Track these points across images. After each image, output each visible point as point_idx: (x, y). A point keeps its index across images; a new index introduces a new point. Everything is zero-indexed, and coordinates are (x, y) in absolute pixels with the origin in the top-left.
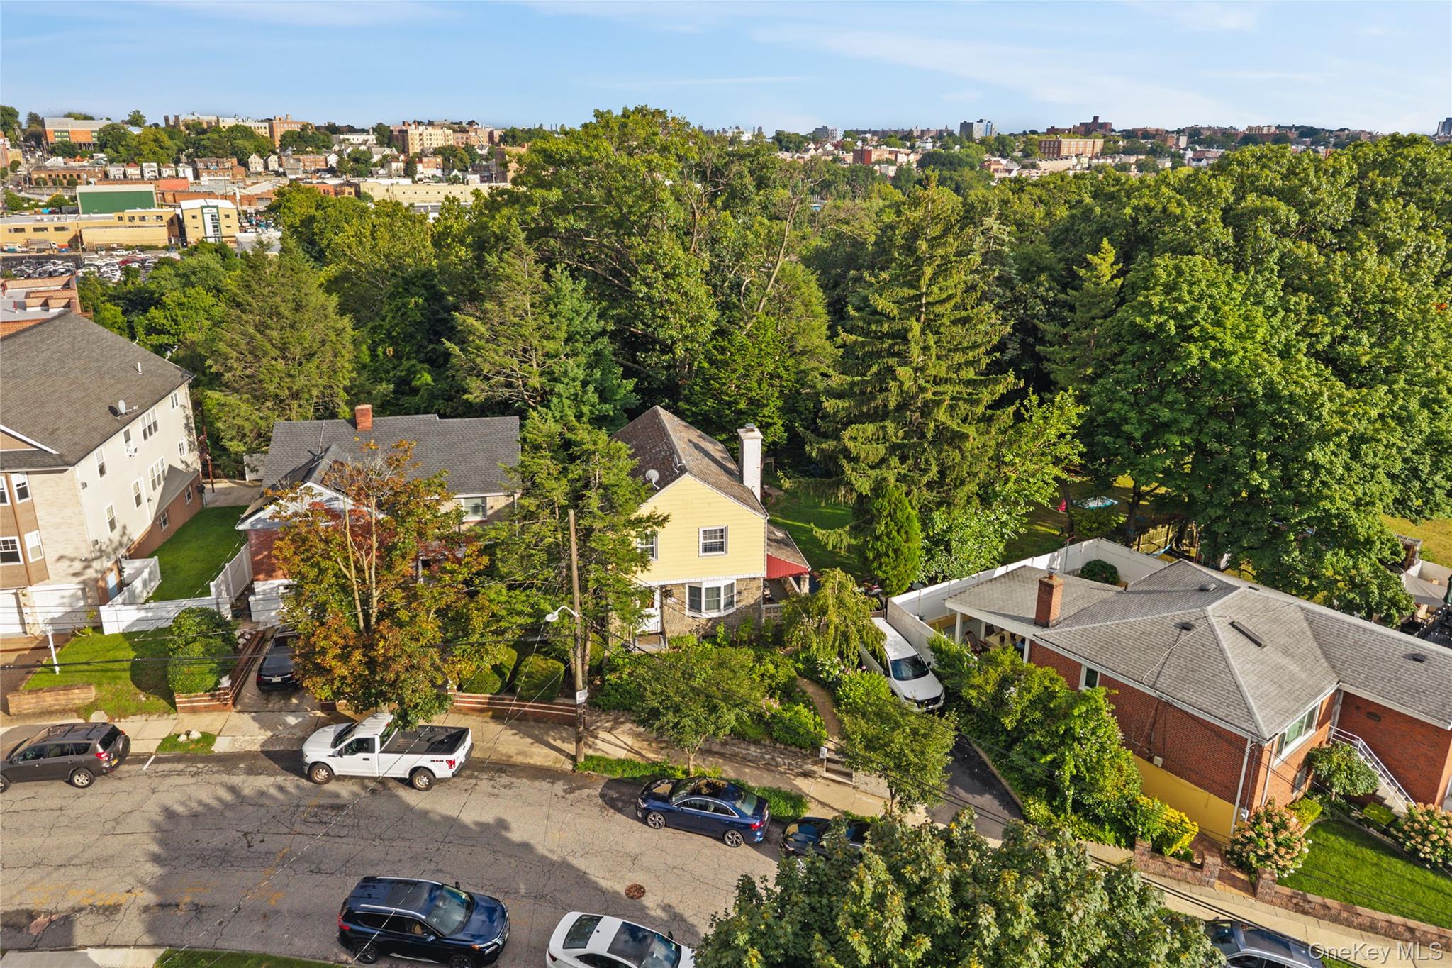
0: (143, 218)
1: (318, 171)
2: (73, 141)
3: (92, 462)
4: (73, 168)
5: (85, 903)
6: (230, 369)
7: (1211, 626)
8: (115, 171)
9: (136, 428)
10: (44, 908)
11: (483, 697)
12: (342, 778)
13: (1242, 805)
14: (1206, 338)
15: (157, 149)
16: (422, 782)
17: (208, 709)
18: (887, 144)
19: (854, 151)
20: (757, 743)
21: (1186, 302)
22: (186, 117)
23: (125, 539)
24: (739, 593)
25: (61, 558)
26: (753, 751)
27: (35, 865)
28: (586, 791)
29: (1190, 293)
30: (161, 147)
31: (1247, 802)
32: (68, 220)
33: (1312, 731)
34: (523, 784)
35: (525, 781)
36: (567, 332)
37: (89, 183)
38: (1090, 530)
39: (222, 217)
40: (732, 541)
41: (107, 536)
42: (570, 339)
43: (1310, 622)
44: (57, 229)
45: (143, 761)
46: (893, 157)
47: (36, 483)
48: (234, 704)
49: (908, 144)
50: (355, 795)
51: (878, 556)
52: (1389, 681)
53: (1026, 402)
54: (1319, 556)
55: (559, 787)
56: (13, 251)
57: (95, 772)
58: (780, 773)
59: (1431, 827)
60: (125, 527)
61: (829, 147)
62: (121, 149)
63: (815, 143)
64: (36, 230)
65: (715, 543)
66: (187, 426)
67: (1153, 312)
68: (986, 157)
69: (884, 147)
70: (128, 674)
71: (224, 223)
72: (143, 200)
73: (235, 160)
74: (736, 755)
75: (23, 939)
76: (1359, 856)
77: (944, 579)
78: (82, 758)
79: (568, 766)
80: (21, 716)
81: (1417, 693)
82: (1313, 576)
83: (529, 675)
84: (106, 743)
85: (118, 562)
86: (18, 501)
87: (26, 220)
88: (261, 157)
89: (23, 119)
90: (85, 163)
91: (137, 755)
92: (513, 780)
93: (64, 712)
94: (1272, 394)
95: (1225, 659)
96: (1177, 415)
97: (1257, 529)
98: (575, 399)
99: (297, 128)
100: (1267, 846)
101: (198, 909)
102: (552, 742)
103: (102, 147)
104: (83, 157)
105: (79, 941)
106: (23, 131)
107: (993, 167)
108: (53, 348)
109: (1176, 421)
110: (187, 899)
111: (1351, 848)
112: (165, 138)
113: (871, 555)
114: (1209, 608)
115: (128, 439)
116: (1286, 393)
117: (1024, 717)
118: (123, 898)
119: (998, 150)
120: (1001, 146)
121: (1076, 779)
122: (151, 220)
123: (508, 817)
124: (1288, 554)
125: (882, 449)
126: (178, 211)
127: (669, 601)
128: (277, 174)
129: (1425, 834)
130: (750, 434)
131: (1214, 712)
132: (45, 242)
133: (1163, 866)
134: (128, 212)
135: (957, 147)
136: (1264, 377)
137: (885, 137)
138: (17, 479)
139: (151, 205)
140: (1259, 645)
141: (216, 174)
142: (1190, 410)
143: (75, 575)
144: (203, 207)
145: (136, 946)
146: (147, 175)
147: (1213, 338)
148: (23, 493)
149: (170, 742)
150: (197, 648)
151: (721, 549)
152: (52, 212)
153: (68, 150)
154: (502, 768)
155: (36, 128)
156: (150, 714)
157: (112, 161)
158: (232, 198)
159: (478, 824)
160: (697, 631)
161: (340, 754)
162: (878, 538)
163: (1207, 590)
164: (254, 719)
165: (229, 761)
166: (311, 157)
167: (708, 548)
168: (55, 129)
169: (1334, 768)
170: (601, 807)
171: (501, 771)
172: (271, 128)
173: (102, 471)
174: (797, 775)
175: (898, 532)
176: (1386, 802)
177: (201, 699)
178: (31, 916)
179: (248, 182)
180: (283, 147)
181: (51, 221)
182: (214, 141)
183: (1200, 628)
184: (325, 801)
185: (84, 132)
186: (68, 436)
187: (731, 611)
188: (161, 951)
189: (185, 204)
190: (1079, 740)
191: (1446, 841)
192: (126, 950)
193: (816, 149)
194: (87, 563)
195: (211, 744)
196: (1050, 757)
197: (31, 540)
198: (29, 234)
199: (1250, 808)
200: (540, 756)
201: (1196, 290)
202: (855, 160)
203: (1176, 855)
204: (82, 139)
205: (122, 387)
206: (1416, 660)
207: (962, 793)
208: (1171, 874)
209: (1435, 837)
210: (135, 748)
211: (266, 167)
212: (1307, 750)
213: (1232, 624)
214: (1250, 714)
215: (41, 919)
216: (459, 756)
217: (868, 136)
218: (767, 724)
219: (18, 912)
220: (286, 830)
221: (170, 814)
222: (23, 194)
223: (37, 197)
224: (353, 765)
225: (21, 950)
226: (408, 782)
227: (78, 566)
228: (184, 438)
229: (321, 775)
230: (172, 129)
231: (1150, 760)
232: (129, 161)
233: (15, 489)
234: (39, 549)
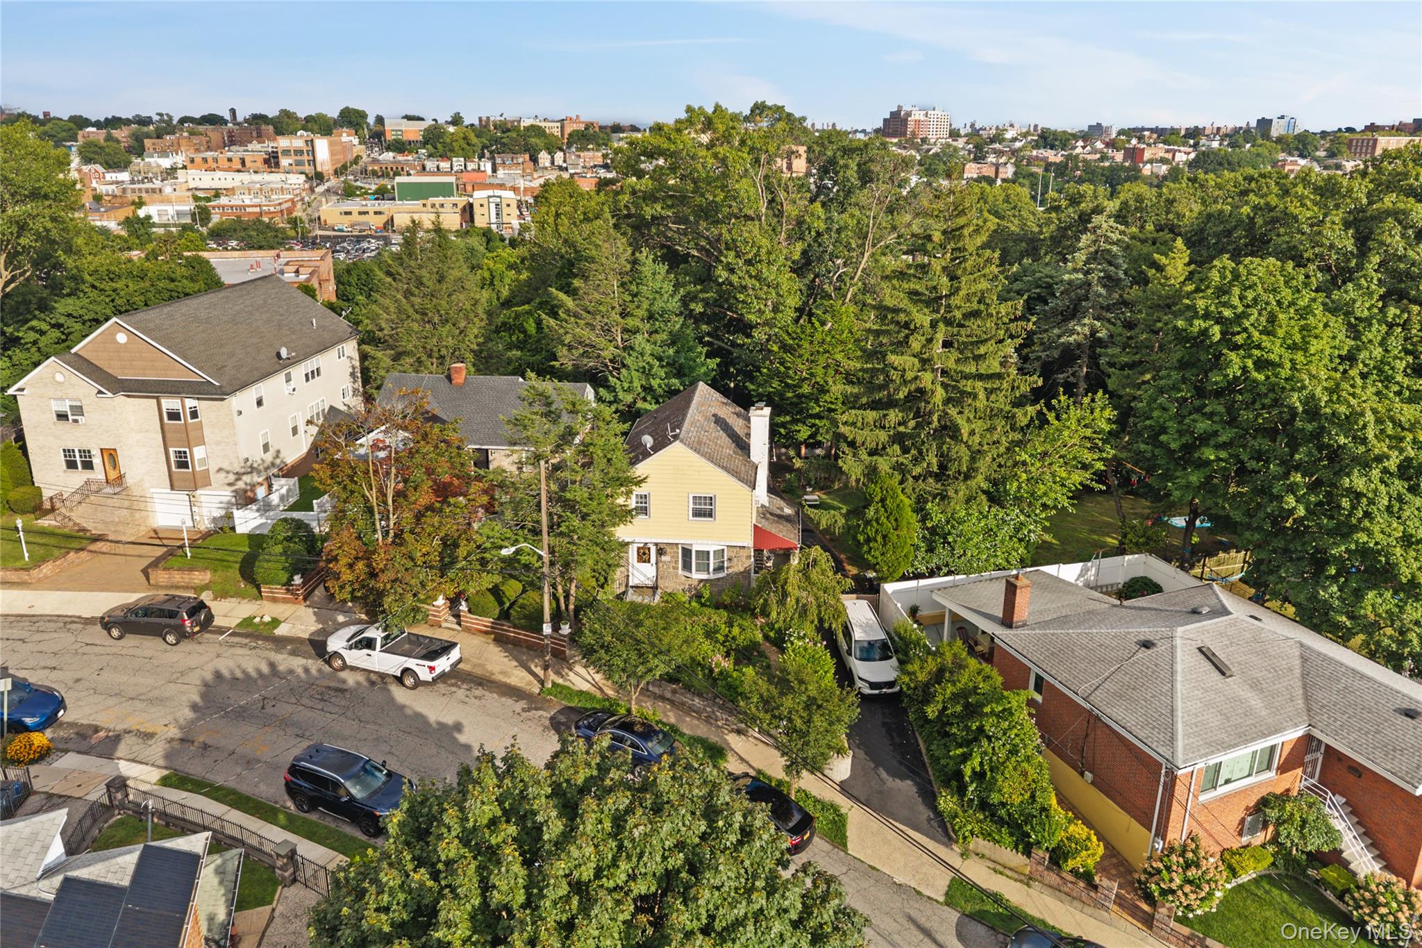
0: (442, 206)
1: (595, 166)
2: (405, 138)
3: (251, 394)
4: (399, 162)
5: (134, 728)
6: (381, 330)
7: (1173, 647)
8: (430, 165)
9: (298, 372)
10: (106, 726)
11: (488, 621)
12: (353, 669)
13: (1156, 835)
14: (1249, 345)
15: (465, 146)
16: (409, 681)
17: (285, 601)
18: (1165, 142)
19: (1125, 149)
20: (700, 695)
21: (1235, 307)
22: (495, 117)
23: (278, 461)
24: (730, 559)
25: (220, 470)
26: (697, 702)
27: (116, 694)
28: (541, 713)
29: (1241, 298)
30: (468, 144)
31: (1161, 833)
32: (385, 206)
33: (1272, 774)
34: (492, 699)
35: (495, 695)
36: (648, 310)
37: (409, 174)
38: (1137, 544)
39: (504, 206)
40: (719, 508)
41: (257, 456)
42: (651, 317)
43: (1304, 659)
44: (376, 213)
45: (222, 633)
46: (1169, 156)
47: (203, 406)
48: (305, 599)
49: (1192, 142)
50: (358, 683)
51: (868, 540)
52: (1367, 733)
53: (1054, 402)
54: (1359, 595)
55: (523, 704)
56: (341, 230)
57: (182, 635)
58: (718, 726)
59: (1382, 899)
60: (278, 452)
61: (1099, 145)
62: (439, 146)
63: (1085, 140)
64: (360, 213)
65: (704, 509)
66: (353, 374)
67: (1196, 316)
68: (1281, 156)
69: (1161, 145)
70: (238, 566)
71: (505, 210)
72: (445, 190)
73: (527, 156)
74: (683, 704)
75: (84, 745)
76: (1298, 916)
77: (949, 573)
78: (172, 622)
79: (536, 689)
80: (157, 587)
81: (1392, 750)
82: (1352, 617)
83: (522, 607)
84: (193, 612)
85: (268, 479)
86: (190, 421)
87: (354, 205)
88: (550, 153)
89: (371, 120)
90: (410, 158)
91: (220, 628)
92: (486, 693)
93: (186, 588)
94: (1312, 411)
95: (1172, 682)
96: (1218, 427)
97: (1299, 559)
98: (643, 372)
99: (582, 127)
100: (1171, 880)
101: (205, 747)
102: (533, 667)
103: (425, 143)
104: (410, 152)
105: (119, 754)
106: (370, 130)
107: (1287, 168)
108: (247, 302)
109: (1216, 433)
110: (201, 739)
111: (1293, 906)
112: (472, 136)
113: (861, 538)
114: (1180, 630)
115: (288, 380)
116: (1328, 410)
117: (945, 708)
118: (159, 729)
119: (1297, 149)
120: (1302, 144)
121: (979, 776)
122: (448, 207)
123: (465, 722)
124: (1325, 589)
125: (883, 436)
126: (471, 200)
127: (664, 558)
128: (561, 168)
129: (1375, 904)
130: (759, 412)
131: (1136, 731)
132: (367, 223)
133: (1058, 879)
134: (432, 200)
135: (1248, 146)
136: (1305, 393)
137: (1165, 135)
138: (190, 403)
139: (450, 194)
140: (1223, 674)
141: (510, 168)
142: (1232, 421)
143: (230, 484)
144: (489, 197)
145: (153, 765)
146: (455, 169)
147: (1259, 347)
148: (194, 414)
149: (248, 621)
150: (279, 549)
151: (710, 515)
152: (377, 199)
153: (400, 146)
154: (483, 682)
155: (379, 128)
156: (244, 598)
157: (430, 156)
158: (515, 189)
159: (439, 723)
160: (690, 590)
161: (351, 648)
162: (868, 523)
163: (1200, 613)
164: (315, 613)
165: (281, 642)
166: (591, 154)
167: (698, 513)
168: (393, 128)
169: (1286, 817)
170: (546, 727)
171: (480, 684)
172: (562, 128)
173: (260, 403)
174: (732, 731)
175: (888, 518)
176: (1352, 866)
177: (280, 592)
178: (96, 729)
179: (536, 175)
180: (569, 145)
181: (372, 205)
182: (512, 139)
183: (1161, 648)
184: (333, 684)
185: (413, 131)
186: (233, 372)
187: (721, 575)
188: (166, 772)
189: (477, 194)
190: (989, 738)
191: (1396, 918)
192: (144, 766)
193: (1084, 147)
194: (239, 476)
195: (275, 628)
196: (959, 751)
197: (199, 452)
198: (355, 217)
199: (1164, 839)
200: (518, 677)
201: (1250, 295)
202: (1125, 159)
203: (1074, 872)
204: (412, 137)
205: (293, 337)
206: (1407, 715)
207: (884, 775)
208: (1066, 889)
209: (1383, 910)
210: (218, 622)
211: (553, 163)
212: (1264, 792)
213: (1200, 649)
214: (1172, 739)
215: (102, 734)
216: (443, 664)
217: (1147, 133)
218: (715, 680)
219: (90, 726)
220: (294, 700)
221: (218, 675)
222: (358, 184)
223: (367, 186)
224: (356, 658)
225: (79, 752)
226: (400, 680)
227: (232, 478)
228: (347, 384)
229: (338, 663)
230: (482, 128)
231: (1082, 774)
232: (444, 157)
233: (188, 411)
234: (203, 461)
